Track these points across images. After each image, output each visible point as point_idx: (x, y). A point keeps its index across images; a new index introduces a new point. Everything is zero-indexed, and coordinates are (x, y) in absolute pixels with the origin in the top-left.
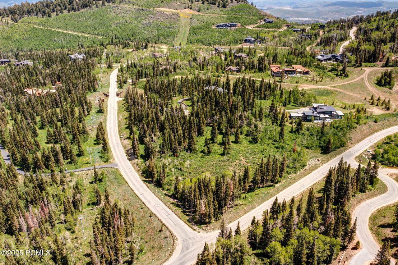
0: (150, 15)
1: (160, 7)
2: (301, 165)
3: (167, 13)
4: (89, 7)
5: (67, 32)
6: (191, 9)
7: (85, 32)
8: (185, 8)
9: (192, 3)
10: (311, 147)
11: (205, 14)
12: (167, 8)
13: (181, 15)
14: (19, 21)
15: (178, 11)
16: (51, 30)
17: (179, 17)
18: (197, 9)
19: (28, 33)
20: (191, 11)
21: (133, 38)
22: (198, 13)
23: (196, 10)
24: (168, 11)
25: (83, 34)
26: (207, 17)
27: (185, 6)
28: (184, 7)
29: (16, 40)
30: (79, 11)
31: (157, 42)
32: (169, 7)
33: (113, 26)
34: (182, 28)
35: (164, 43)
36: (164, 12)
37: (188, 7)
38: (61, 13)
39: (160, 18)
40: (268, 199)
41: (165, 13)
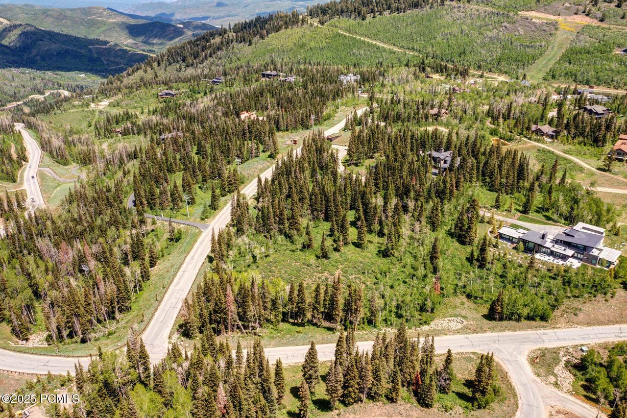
0: (505, 24)
1: (530, 9)
2: (420, 320)
3: (537, 21)
4: (420, 7)
5: (374, 42)
6: (587, 15)
7: (396, 44)
8: (576, 14)
9: (595, 4)
10: (476, 298)
11: (612, 27)
12: (541, 12)
13: (562, 27)
14: (326, 24)
15: (560, 19)
16: (356, 38)
17: (557, 29)
18: (599, 15)
19: (327, 40)
20: (587, 18)
21: (459, 59)
22: (599, 24)
23: (596, 18)
24: (539, 18)
25: (392, 47)
26: (614, 32)
27: (578, 10)
28: (575, 12)
29: (311, 48)
30: (404, 12)
31: (493, 69)
32: (546, 11)
33: (439, 38)
34: (553, 48)
35: (505, 72)
36: (531, 20)
37: (584, 12)
38: (380, 14)
39: (519, 28)
40: (297, 345)
41: (534, 20)
